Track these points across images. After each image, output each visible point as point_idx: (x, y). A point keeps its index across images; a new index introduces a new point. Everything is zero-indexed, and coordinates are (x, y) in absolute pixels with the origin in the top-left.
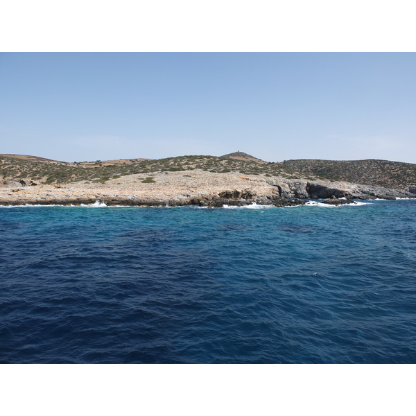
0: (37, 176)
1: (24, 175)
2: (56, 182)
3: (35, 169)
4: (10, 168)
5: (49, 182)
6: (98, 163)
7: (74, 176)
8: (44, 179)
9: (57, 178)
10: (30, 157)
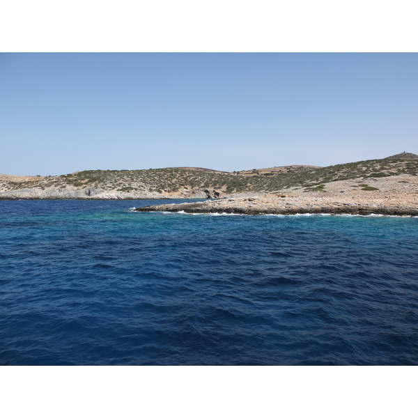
0: (218, 186)
1: (207, 185)
2: (235, 191)
3: (213, 180)
4: (194, 179)
5: (229, 191)
6: (254, 171)
7: (249, 184)
8: (224, 188)
9: (234, 186)
10: (198, 168)
